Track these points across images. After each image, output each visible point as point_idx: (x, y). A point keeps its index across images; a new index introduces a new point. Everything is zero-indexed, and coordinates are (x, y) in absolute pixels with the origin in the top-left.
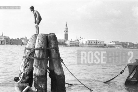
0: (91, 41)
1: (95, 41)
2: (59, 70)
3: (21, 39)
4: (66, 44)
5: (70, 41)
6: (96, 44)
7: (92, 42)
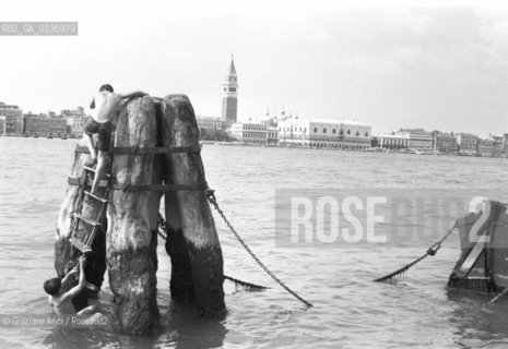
0: (322, 125)
1: (337, 126)
3: (61, 116)
4: (230, 135)
5: (245, 126)
6: (341, 138)
7: (325, 131)
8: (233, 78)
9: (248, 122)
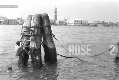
0: (77, 21)
1: (80, 21)
2: (51, 44)
3: (17, 20)
4: (56, 23)
5: (59, 21)
6: (81, 24)
7: (78, 22)
8: (56, 10)
9: (60, 20)
